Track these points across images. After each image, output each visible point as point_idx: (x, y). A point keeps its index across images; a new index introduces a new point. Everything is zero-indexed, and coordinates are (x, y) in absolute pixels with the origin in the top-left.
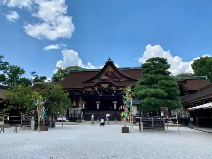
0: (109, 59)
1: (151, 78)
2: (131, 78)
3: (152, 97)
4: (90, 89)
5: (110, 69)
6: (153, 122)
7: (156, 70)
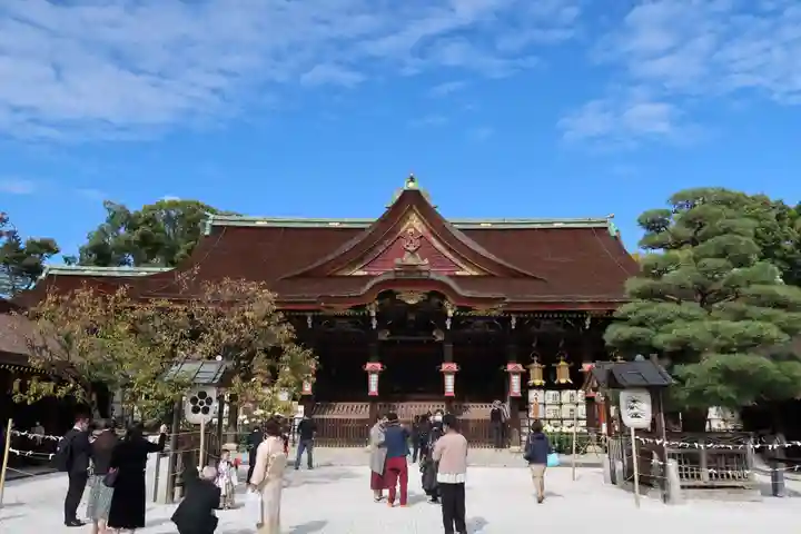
6: (704, 460)
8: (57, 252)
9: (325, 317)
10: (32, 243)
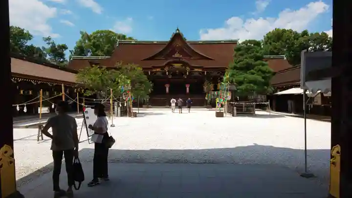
0: (178, 30)
1: (247, 63)
2: (203, 56)
3: (250, 83)
4: (158, 70)
5: (178, 44)
6: (244, 107)
7: (252, 54)
8: (67, 48)
9: (153, 72)
10: (59, 46)
